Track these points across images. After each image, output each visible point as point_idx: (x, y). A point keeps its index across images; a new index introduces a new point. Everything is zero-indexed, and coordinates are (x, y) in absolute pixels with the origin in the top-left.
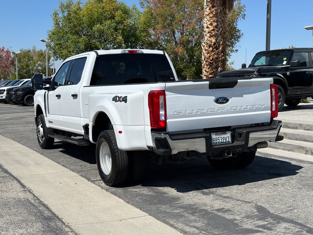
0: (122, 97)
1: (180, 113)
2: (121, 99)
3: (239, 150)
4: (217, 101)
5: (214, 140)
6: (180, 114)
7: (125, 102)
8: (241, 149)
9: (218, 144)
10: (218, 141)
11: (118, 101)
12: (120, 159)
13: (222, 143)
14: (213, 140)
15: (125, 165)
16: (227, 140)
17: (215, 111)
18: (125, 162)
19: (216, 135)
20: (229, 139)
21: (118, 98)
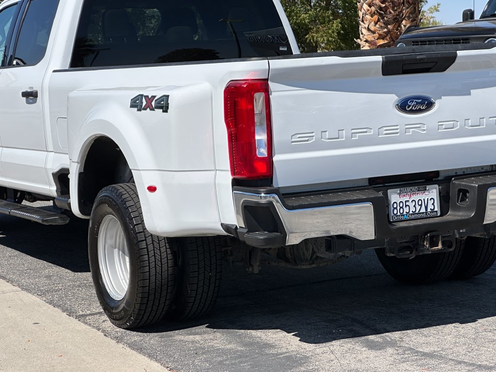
0: (156, 98)
1: (307, 139)
2: (153, 103)
3: (460, 233)
4: (403, 106)
5: (396, 208)
6: (308, 141)
7: (163, 111)
8: (464, 230)
9: (405, 217)
10: (406, 210)
11: (145, 109)
12: (152, 259)
13: (416, 216)
14: (392, 208)
15: (165, 274)
16: (430, 207)
17: (397, 133)
18: (165, 267)
19: (400, 194)
20: (433, 204)
21: (144, 100)
